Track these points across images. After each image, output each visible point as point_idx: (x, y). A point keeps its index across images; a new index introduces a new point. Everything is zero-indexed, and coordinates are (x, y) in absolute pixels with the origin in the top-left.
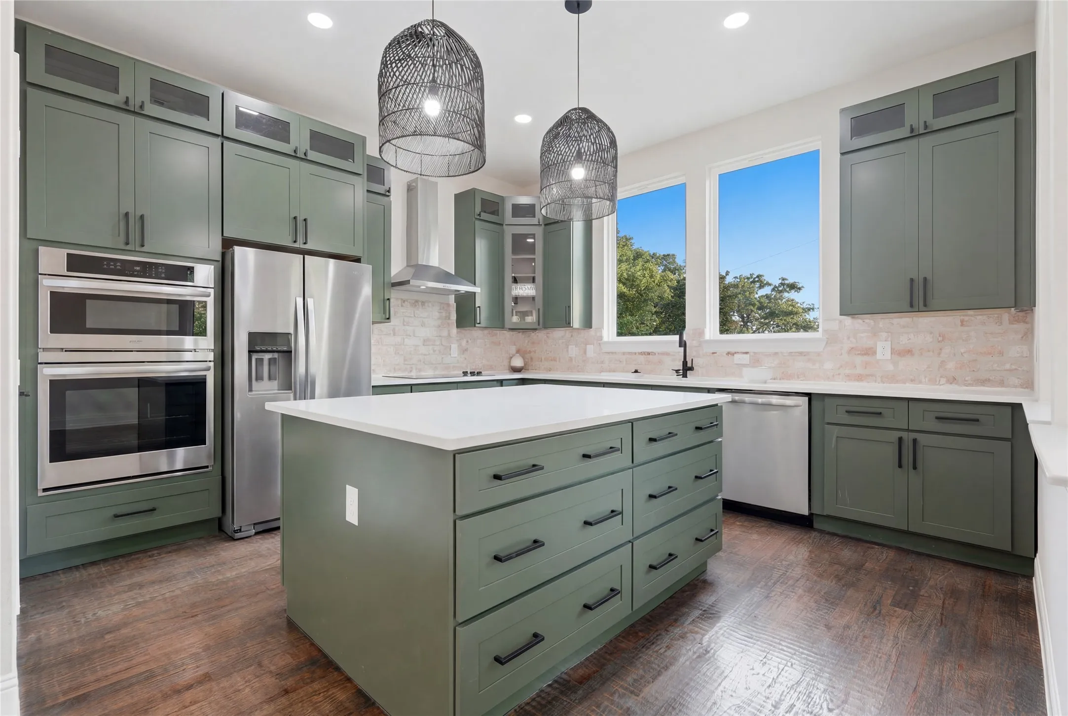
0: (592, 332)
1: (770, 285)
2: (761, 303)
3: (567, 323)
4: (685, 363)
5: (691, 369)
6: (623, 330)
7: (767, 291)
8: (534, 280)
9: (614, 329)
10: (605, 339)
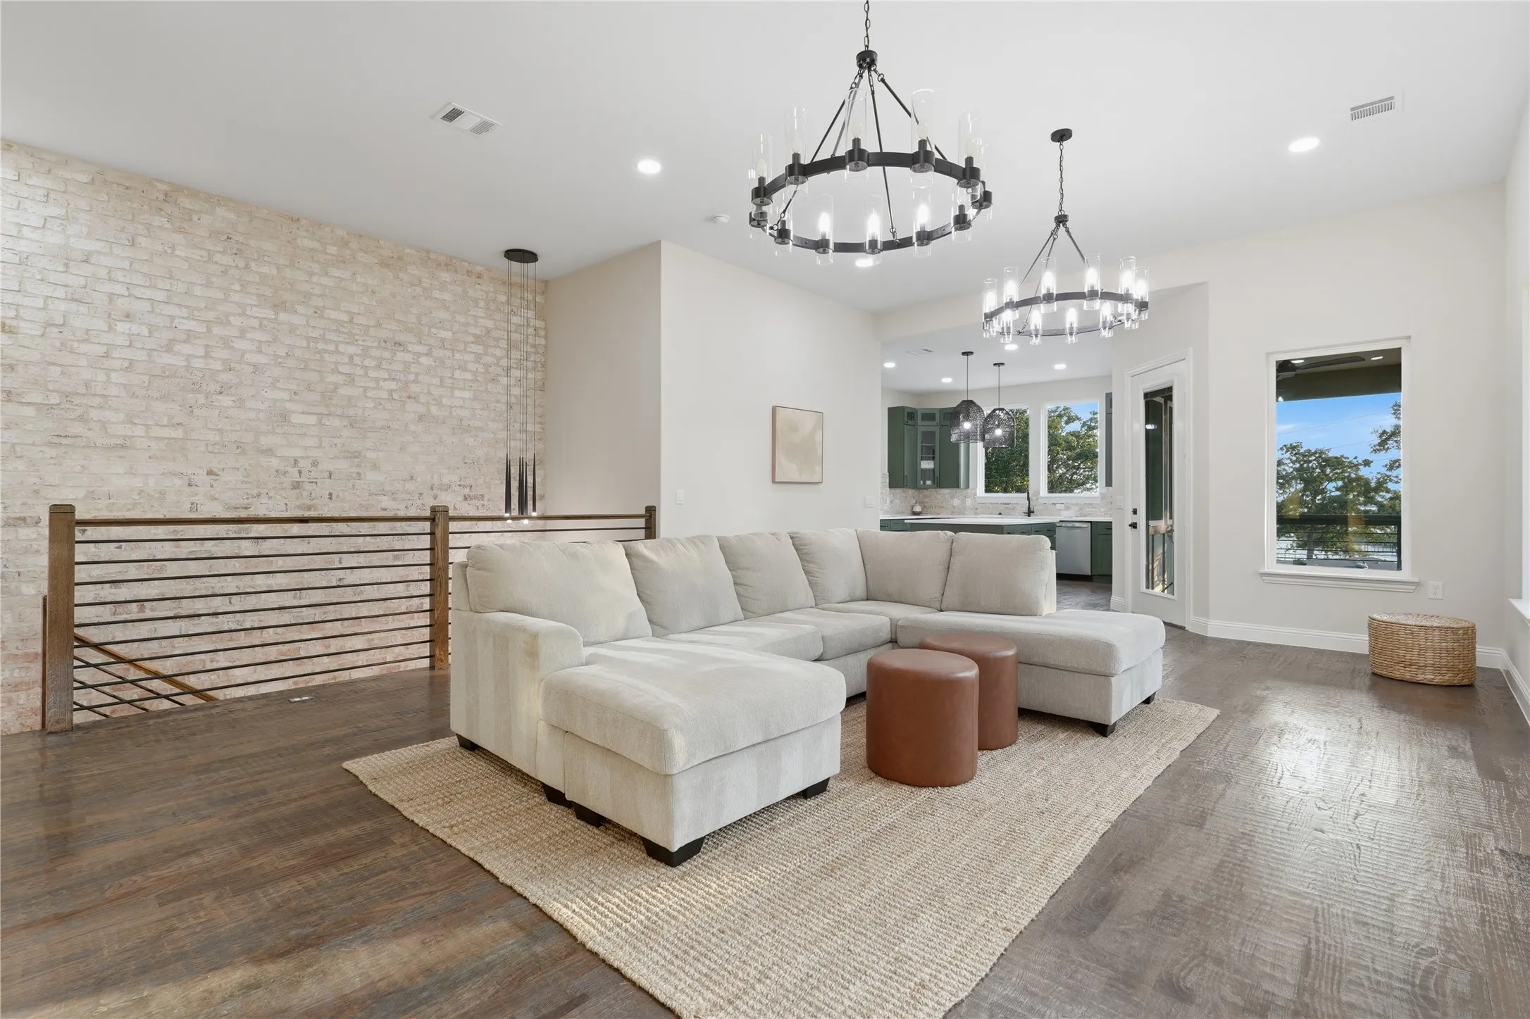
0: (969, 491)
1: (1079, 419)
2: (1068, 442)
3: (958, 486)
4: (1029, 508)
5: (1033, 512)
6: (988, 489)
7: (1075, 427)
8: (933, 459)
9: (983, 488)
10: (978, 495)
